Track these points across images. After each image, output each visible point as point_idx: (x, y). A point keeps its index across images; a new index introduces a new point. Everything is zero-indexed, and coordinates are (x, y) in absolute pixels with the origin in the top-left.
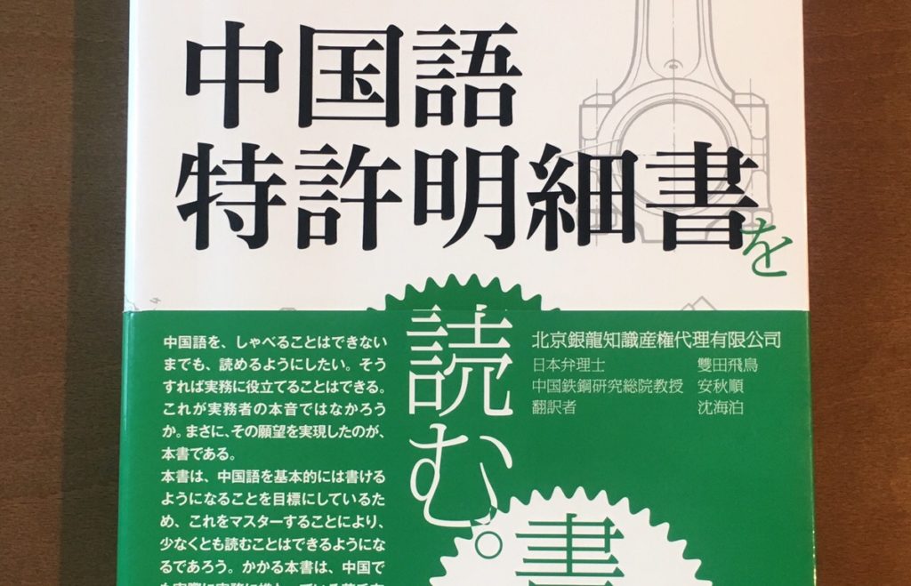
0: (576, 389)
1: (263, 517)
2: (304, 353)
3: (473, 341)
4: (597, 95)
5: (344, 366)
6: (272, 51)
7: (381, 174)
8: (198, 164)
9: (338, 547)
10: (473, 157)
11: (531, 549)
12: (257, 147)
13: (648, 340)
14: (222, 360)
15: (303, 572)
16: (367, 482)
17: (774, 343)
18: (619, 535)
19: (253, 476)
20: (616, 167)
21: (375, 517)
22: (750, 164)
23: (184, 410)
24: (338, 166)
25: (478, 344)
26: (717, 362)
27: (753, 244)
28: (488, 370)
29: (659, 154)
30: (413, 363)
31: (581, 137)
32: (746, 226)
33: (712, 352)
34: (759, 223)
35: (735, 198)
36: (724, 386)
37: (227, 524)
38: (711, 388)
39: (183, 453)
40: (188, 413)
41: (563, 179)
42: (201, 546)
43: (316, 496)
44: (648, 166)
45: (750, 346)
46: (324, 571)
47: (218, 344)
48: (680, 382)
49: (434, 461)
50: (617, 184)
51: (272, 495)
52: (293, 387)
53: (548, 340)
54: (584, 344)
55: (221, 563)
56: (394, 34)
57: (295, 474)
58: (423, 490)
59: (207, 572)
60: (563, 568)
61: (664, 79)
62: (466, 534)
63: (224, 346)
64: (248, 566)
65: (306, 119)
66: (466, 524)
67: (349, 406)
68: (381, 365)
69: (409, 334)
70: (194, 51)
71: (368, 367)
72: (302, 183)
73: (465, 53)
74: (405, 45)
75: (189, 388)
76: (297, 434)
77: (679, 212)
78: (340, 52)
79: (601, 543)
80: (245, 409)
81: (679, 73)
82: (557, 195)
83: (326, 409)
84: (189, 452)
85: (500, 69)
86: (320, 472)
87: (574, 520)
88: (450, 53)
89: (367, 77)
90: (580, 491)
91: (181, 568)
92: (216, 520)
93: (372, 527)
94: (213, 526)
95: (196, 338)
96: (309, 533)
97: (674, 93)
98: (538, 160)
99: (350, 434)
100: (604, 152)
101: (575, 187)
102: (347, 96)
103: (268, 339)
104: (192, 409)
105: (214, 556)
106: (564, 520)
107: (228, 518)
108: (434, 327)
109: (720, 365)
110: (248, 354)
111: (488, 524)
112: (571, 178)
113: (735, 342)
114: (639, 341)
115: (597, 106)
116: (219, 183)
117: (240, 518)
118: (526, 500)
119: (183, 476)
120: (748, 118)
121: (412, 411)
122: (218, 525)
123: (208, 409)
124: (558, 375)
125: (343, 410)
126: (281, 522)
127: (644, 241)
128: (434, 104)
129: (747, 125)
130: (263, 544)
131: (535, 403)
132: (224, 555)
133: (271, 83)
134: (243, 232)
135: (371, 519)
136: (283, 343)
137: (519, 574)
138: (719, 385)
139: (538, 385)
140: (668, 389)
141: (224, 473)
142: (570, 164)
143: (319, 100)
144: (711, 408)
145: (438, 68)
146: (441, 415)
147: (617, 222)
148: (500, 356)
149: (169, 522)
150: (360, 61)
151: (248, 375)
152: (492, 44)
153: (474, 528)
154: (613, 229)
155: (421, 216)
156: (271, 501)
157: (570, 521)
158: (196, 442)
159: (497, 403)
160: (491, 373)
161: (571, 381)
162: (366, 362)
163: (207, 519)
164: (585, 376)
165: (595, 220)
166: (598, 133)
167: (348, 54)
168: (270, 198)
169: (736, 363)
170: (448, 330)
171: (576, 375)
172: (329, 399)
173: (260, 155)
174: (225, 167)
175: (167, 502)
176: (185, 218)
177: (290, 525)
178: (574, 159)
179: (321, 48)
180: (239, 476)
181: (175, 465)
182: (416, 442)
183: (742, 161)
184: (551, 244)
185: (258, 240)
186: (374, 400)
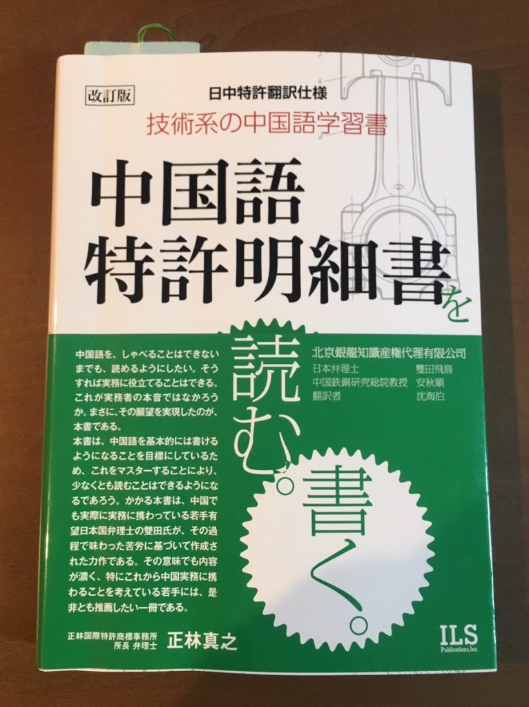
0: (341, 384)
1: (139, 468)
2: (165, 361)
3: (274, 353)
4: (352, 205)
5: (191, 369)
6: (146, 178)
7: (214, 255)
8: (99, 249)
9: (188, 487)
10: (274, 243)
11: (313, 488)
12: (136, 238)
13: (385, 353)
14: (113, 366)
15: (165, 504)
16: (207, 444)
17: (462, 356)
18: (369, 479)
19: (133, 441)
20: (365, 251)
21: (211, 467)
22: (446, 251)
23: (89, 398)
24: (188, 250)
25: (277, 355)
26: (428, 367)
27: (448, 302)
28: (284, 372)
29: (391, 243)
30: (236, 367)
31: (342, 232)
32: (444, 290)
33: (425, 361)
34: (451, 288)
35: (437, 273)
36: (432, 382)
37: (116, 472)
38: (425, 384)
39: (87, 426)
40: (91, 400)
41: (332, 258)
42: (99, 487)
43: (174, 453)
44: (385, 251)
45: (448, 357)
46: (178, 502)
47: (111, 356)
48: (405, 380)
49: (250, 431)
50: (365, 262)
51: (145, 453)
52: (159, 383)
53: (323, 353)
54: (345, 355)
55: (112, 498)
56: (222, 165)
57: (160, 439)
58: (242, 450)
59: (103, 504)
60: (333, 501)
61: (393, 196)
62: (270, 479)
63: (114, 357)
64: (129, 500)
65: (167, 220)
66: (271, 472)
67: (195, 395)
68: (215, 369)
69: (233, 348)
70: (97, 178)
71: (206, 370)
72: (165, 261)
73: (268, 176)
74: (229, 172)
75: (92, 384)
76: (161, 413)
77: (404, 280)
78: (188, 178)
79: (357, 484)
80: (128, 397)
81: (403, 192)
82: (327, 268)
83: (180, 397)
84: (92, 425)
85: (291, 187)
86: (176, 438)
87: (340, 469)
88: (258, 177)
89: (206, 193)
90: (344, 451)
91: (86, 501)
92: (109, 469)
93: (210, 474)
94: (107, 473)
95: (97, 351)
96: (168, 478)
97: (399, 205)
98: (315, 245)
99: (195, 413)
100: (357, 241)
101: (339, 263)
102: (193, 205)
103: (142, 352)
104: (94, 398)
105: (107, 493)
106: (334, 469)
107: (116, 468)
108: (249, 344)
109: (429, 369)
110: (130, 362)
111: (285, 472)
112: (336, 257)
113: (438, 355)
114: (380, 354)
115: (352, 212)
116: (112, 261)
117: (124, 469)
118: (309, 457)
119: (87, 441)
120: (444, 222)
121: (235, 399)
122: (110, 473)
123: (104, 397)
124: (329, 375)
125: (191, 398)
126: (151, 471)
127: (382, 298)
128: (248, 209)
129: (443, 226)
130: (139, 486)
131: (315, 393)
132: (113, 493)
133: (145, 198)
134: (127, 292)
135: (209, 469)
136: (152, 355)
137: (305, 505)
138: (429, 382)
139: (316, 382)
140: (398, 385)
141: (114, 439)
142: (336, 249)
143: (175, 208)
144: (425, 396)
145: (250, 187)
146: (254, 401)
147: (366, 286)
148: (292, 363)
149: (78, 471)
150: (201, 183)
151: (130, 375)
152: (285, 171)
153: (276, 475)
154: (363, 290)
155: (240, 282)
156: (144, 457)
157: (337, 471)
158: (97, 419)
159: (290, 393)
160: (286, 374)
161: (337, 379)
162: (205, 367)
163: (103, 469)
164: (347, 376)
165: (351, 285)
166: (353, 229)
167: (193, 179)
168: (144, 270)
169: (439, 368)
170: (258, 346)
171: (341, 375)
172: (181, 391)
173: (138, 243)
174: (116, 251)
175: (76, 458)
176: (90, 284)
177: (156, 473)
178: (338, 245)
179: (176, 175)
180: (123, 441)
181: (82, 434)
182: (238, 418)
183: (441, 249)
184: (324, 299)
185: (137, 297)
186: (210, 391)
